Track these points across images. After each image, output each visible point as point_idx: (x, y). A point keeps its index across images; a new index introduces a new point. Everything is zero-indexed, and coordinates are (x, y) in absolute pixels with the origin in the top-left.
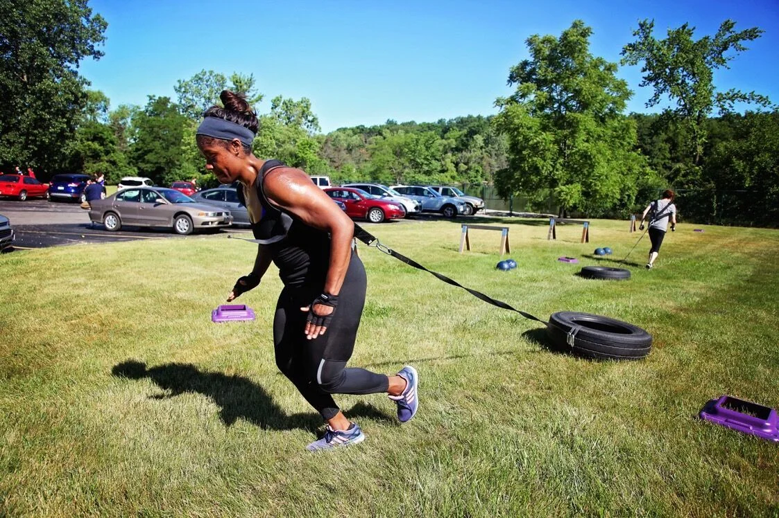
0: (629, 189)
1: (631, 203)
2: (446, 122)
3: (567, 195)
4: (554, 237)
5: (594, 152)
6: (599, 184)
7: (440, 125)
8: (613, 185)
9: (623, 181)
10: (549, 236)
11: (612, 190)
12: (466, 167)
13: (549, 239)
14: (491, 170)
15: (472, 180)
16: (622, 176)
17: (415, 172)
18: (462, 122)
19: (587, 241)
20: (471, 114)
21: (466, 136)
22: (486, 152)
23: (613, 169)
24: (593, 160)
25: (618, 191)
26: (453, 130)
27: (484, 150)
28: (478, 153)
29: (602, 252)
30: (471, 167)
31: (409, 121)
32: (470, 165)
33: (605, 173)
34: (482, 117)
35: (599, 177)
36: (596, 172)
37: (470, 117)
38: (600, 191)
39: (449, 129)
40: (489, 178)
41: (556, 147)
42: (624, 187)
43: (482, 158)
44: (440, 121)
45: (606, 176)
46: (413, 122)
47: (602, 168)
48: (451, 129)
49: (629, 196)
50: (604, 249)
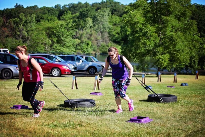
0: (194, 57)
1: (195, 65)
2: (61, 6)
3: (162, 60)
4: (160, 81)
5: (176, 38)
6: (179, 54)
7: (56, 9)
8: (186, 55)
9: (191, 53)
10: (158, 80)
11: (185, 58)
12: (80, 41)
13: (158, 81)
14: (97, 43)
15: (84, 51)
16: (190, 50)
17: (60, 46)
18: (73, 8)
19: (176, 82)
20: (80, 2)
21: (78, 18)
22: (94, 30)
23: (186, 46)
24: (176, 42)
25: (189, 58)
26: (67, 13)
27: (92, 29)
28: (88, 31)
29: (184, 85)
30: (83, 41)
31: (33, 6)
32: (82, 40)
33: (182, 49)
34: (88, 4)
35: (179, 50)
36: (177, 48)
37: (80, 3)
38: (180, 58)
39: (64, 12)
40: (96, 49)
41: (157, 34)
42: (192, 56)
43: (91, 35)
44: (57, 6)
45: (183, 50)
46: (36, 6)
47: (180, 46)
48: (65, 12)
49: (194, 61)
50: (185, 84)
